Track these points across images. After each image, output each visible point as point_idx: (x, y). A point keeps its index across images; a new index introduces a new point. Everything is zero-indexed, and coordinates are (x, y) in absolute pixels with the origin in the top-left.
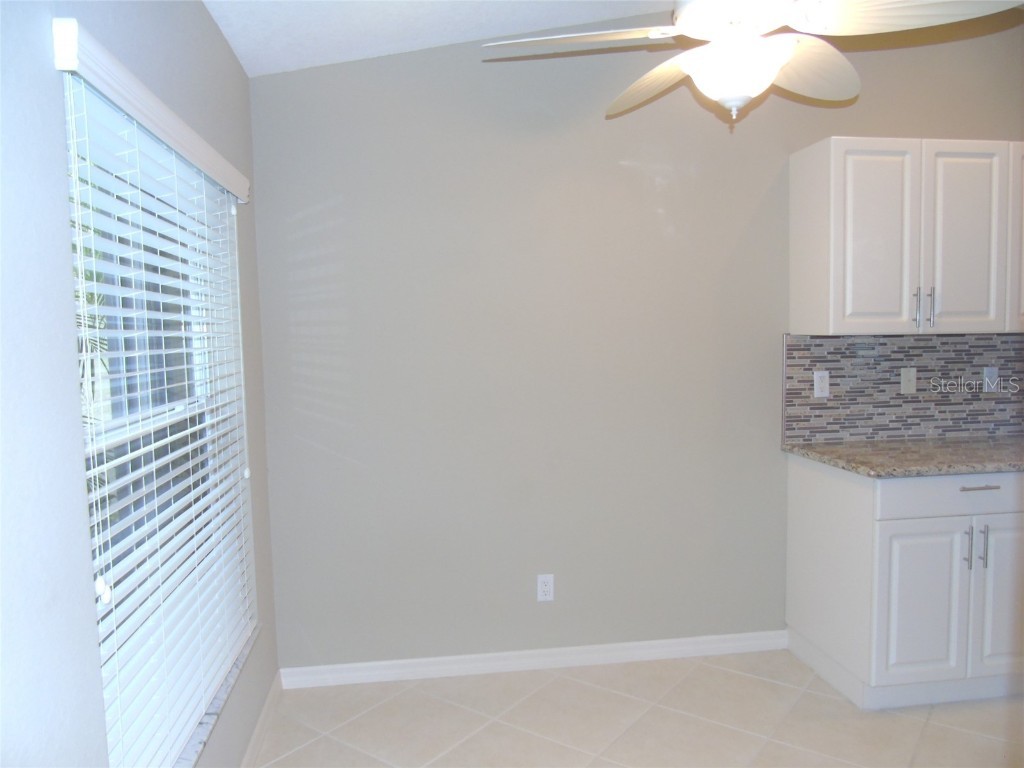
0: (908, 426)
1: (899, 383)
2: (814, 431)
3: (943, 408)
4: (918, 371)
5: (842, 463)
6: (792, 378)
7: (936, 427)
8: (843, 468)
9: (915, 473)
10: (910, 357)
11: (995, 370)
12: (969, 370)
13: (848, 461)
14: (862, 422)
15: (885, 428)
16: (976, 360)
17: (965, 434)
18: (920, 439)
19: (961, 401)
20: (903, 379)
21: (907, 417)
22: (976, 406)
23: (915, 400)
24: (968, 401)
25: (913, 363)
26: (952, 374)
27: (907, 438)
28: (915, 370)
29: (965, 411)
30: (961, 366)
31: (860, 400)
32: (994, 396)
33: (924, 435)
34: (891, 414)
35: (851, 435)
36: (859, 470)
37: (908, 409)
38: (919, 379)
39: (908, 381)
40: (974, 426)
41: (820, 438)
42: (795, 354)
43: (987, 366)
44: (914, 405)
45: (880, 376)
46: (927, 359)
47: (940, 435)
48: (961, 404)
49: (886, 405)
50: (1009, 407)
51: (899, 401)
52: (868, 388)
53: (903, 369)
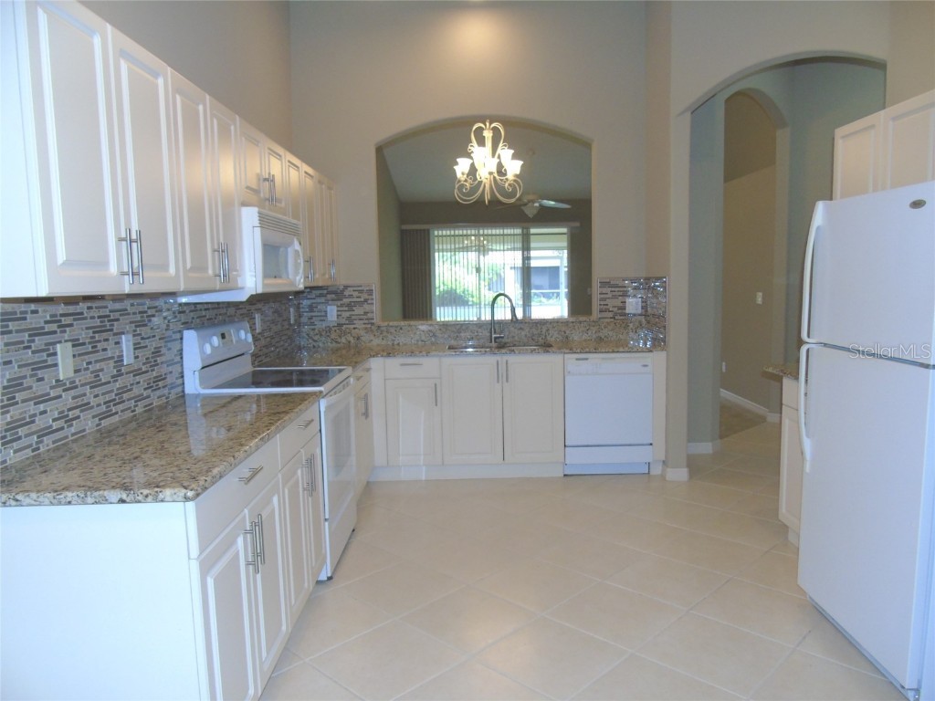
0: (69, 421)
1: (56, 365)
3: (96, 391)
4: (74, 346)
7: (94, 417)
10: (63, 328)
11: (130, 336)
12: (112, 339)
14: (25, 430)
15: (48, 431)
16: (116, 327)
17: (116, 419)
18: (81, 438)
19: (110, 379)
20: (59, 359)
21: (69, 410)
22: (120, 382)
23: (73, 386)
24: (114, 378)
25: (66, 336)
26: (100, 346)
27: (71, 438)
28: (70, 344)
29: (112, 391)
30: (105, 335)
31: (19, 397)
32: (132, 369)
33: (84, 430)
34: (53, 409)
35: (15, 452)
37: (68, 398)
38: (74, 356)
40: (121, 407)
43: (123, 333)
44: (73, 393)
45: (37, 358)
46: (80, 331)
47: (98, 425)
48: (109, 382)
49: (44, 399)
50: (141, 378)
51: (59, 391)
52: (25, 377)
53: (58, 346)
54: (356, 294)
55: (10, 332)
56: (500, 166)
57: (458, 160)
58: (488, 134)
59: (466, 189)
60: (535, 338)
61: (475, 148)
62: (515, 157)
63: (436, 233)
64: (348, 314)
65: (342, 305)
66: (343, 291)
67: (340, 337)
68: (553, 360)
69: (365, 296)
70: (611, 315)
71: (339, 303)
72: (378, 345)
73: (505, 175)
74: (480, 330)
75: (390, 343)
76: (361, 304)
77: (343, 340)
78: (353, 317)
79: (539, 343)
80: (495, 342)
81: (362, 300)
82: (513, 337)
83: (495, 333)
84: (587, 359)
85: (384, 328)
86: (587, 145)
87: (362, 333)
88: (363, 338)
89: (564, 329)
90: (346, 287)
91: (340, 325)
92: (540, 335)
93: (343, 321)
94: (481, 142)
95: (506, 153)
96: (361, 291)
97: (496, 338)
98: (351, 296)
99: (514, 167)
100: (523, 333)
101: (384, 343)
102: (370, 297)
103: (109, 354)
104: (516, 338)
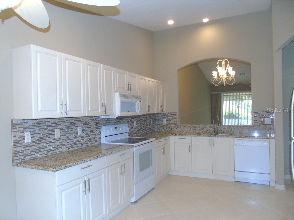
0: (58, 149)
1: (54, 134)
2: (25, 156)
3: (68, 141)
4: (60, 130)
5: (41, 168)
6: (16, 136)
7: (66, 148)
8: (42, 169)
9: (68, 166)
10: (57, 125)
11: (81, 127)
12: (74, 128)
13: (43, 167)
14: (43, 150)
15: (51, 150)
16: (76, 125)
17: (74, 148)
18: (62, 153)
19: (73, 138)
20: (56, 133)
21: (58, 145)
22: (76, 139)
23: (60, 140)
24: (74, 138)
25: (58, 127)
26: (70, 130)
27: (58, 153)
28: (59, 129)
29: (74, 141)
30: (72, 127)
31: (42, 141)
32: (81, 136)
33: (63, 151)
34: (53, 145)
35: (39, 155)
36: (49, 169)
37: (58, 143)
38: (60, 132)
39: (57, 133)
40: (76, 146)
41: (28, 158)
42: (17, 126)
43: (79, 127)
44: (59, 141)
45: (48, 132)
46: (63, 126)
47: (67, 150)
48: (73, 139)
49: (51, 142)
50: (85, 138)
51: (55, 141)
52: (44, 137)
53: (55, 129)
54: (171, 116)
55: (41, 126)
56: (228, 73)
57: (213, 72)
58: (223, 63)
59: (217, 81)
60: (229, 131)
61: (219, 68)
62: (233, 70)
63: (223, 95)
64: (169, 122)
65: (167, 119)
66: (168, 115)
67: (166, 128)
68: (230, 140)
69: (174, 116)
70: (258, 124)
71: (167, 118)
72: (178, 132)
73: (230, 75)
74: (210, 128)
75: (181, 131)
76: (173, 119)
77: (167, 130)
78: (171, 123)
79: (230, 133)
80: (215, 132)
81: (173, 117)
82: (222, 131)
83: (214, 129)
84: (243, 140)
85: (179, 126)
86: (249, 64)
87: (173, 127)
88: (173, 129)
89: (240, 129)
90: (169, 113)
91: (167, 125)
92: (231, 131)
93: (168, 124)
94: (221, 65)
95: (230, 69)
96: (173, 115)
97: (215, 131)
98: (170, 116)
99: (233, 73)
100: (225, 130)
101: (179, 131)
102: (175, 117)
103: (73, 132)
104: (223, 131)
